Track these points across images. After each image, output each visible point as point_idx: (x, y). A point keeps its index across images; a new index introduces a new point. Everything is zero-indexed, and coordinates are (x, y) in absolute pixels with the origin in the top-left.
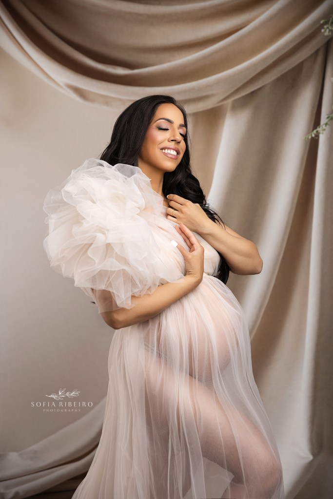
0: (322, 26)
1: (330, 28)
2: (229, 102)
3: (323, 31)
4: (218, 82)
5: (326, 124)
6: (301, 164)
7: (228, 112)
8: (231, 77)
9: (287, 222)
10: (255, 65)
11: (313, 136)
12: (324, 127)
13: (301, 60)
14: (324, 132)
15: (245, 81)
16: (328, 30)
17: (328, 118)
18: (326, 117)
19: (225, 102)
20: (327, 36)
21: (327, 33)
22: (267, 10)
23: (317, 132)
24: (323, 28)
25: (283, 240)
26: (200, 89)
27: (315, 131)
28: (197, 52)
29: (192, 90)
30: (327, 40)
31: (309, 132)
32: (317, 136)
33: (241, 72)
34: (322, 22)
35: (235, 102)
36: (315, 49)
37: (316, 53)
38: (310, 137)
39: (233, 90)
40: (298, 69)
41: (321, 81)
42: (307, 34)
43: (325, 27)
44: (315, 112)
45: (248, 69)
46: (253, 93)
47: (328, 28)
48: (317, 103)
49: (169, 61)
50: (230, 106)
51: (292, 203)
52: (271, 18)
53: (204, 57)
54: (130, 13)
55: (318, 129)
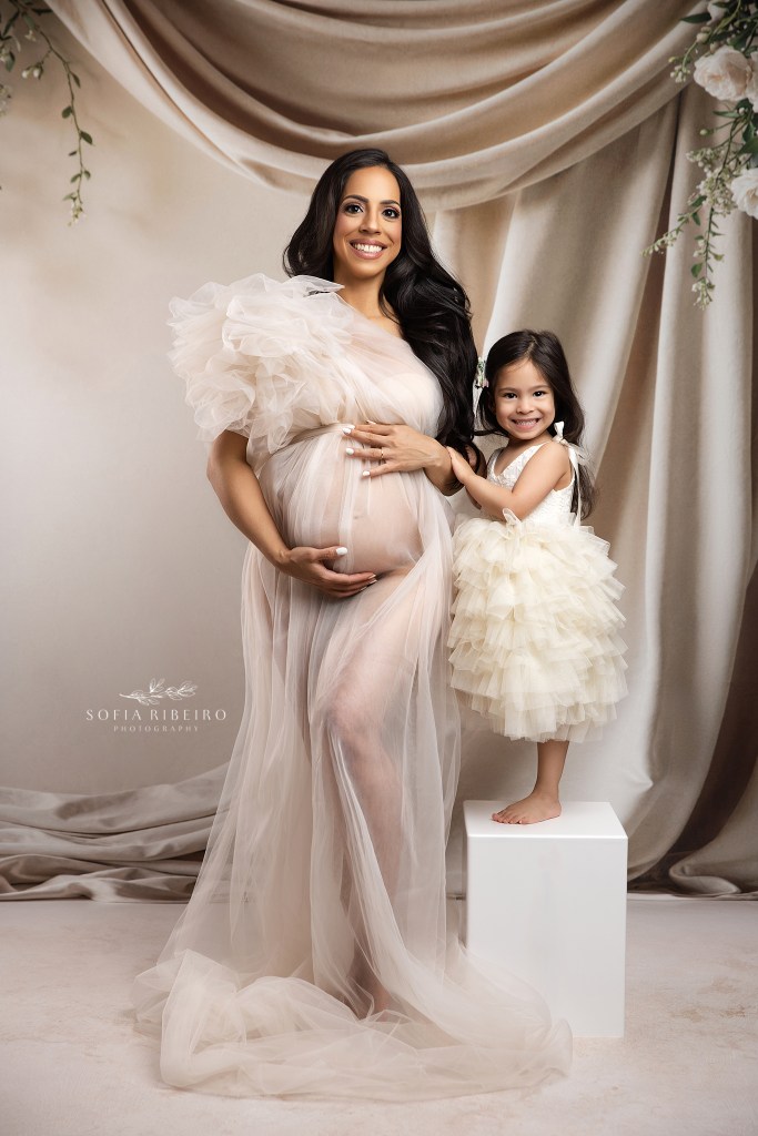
0: (671, 67)
1: (685, 71)
2: (519, 189)
3: (672, 74)
4: (498, 158)
5: (678, 230)
6: (637, 296)
7: (515, 210)
8: (520, 150)
9: (613, 394)
10: (560, 130)
11: (657, 249)
12: (674, 234)
13: (636, 124)
14: (675, 243)
15: (545, 157)
16: (680, 74)
17: (680, 220)
18: (679, 217)
19: (511, 192)
20: (680, 83)
21: (679, 80)
22: (582, 38)
23: (663, 242)
24: (674, 71)
25: (606, 423)
26: (468, 169)
27: (659, 242)
28: (467, 106)
29: (455, 171)
30: (680, 90)
31: (649, 243)
32: (663, 249)
33: (537, 141)
34: (671, 60)
35: (526, 190)
36: (660, 106)
37: (662, 111)
38: (651, 252)
39: (524, 172)
40: (632, 138)
41: (669, 158)
42: (647, 79)
43: (677, 68)
44: (659, 210)
45: (549, 136)
46: (557, 175)
47: (681, 70)
48: (663, 195)
49: (417, 122)
50: (518, 197)
51: (622, 362)
52: (589, 52)
53: (477, 116)
54: (352, 41)
55: (664, 238)
